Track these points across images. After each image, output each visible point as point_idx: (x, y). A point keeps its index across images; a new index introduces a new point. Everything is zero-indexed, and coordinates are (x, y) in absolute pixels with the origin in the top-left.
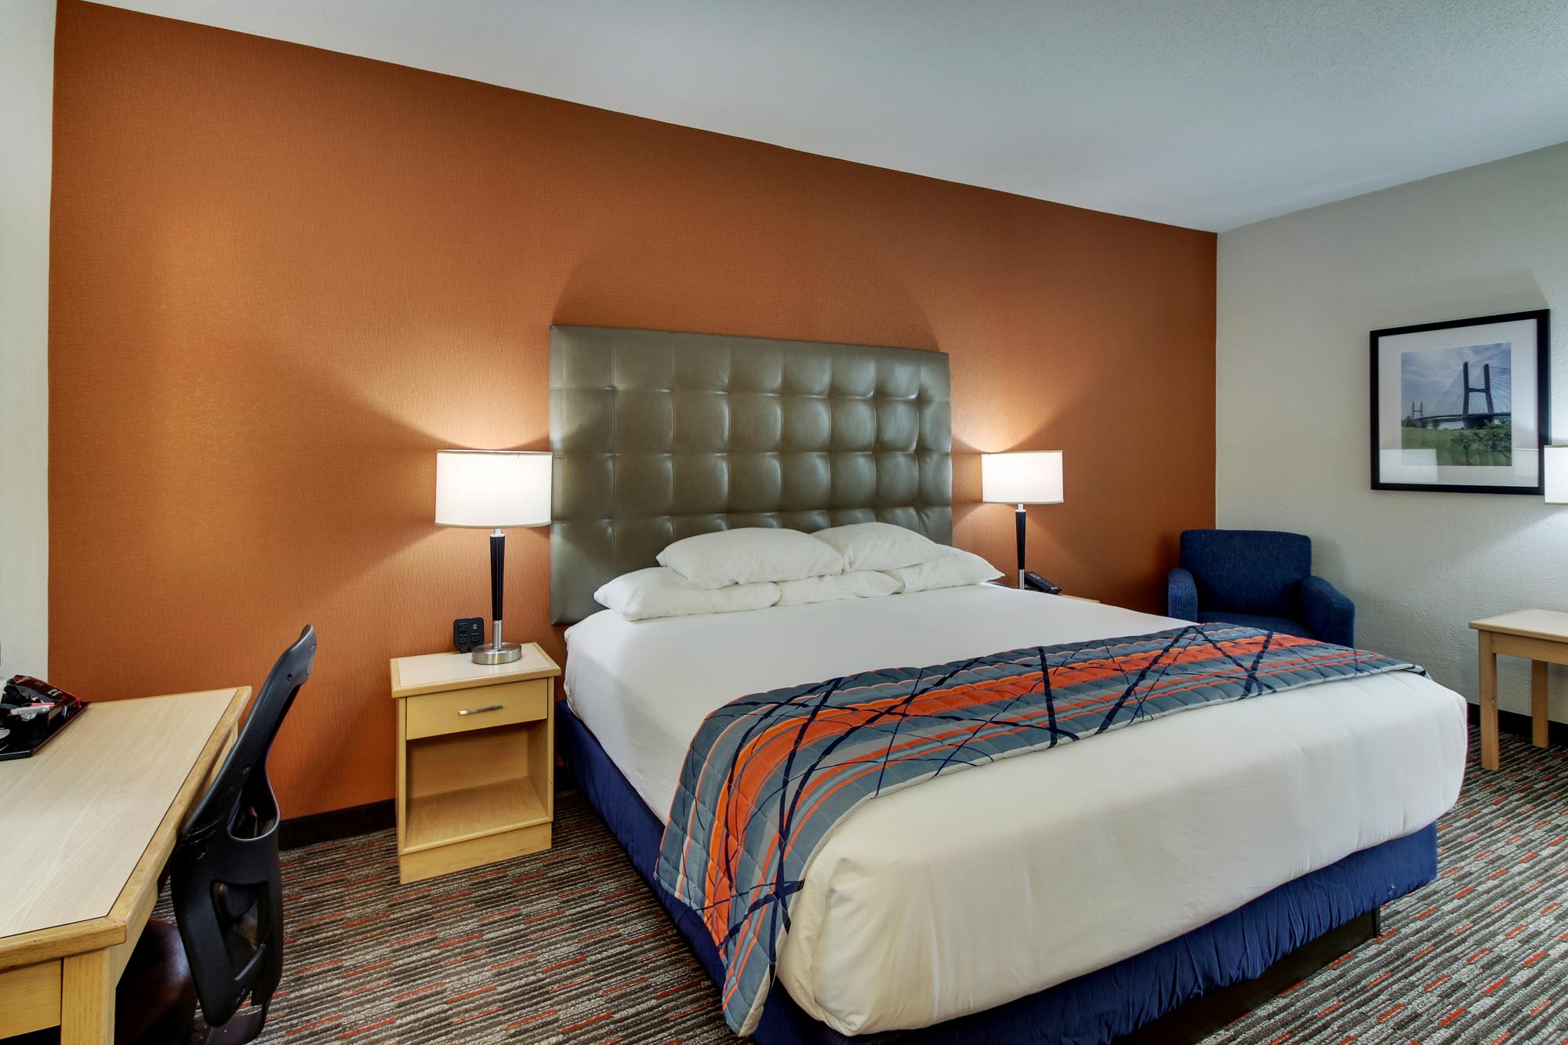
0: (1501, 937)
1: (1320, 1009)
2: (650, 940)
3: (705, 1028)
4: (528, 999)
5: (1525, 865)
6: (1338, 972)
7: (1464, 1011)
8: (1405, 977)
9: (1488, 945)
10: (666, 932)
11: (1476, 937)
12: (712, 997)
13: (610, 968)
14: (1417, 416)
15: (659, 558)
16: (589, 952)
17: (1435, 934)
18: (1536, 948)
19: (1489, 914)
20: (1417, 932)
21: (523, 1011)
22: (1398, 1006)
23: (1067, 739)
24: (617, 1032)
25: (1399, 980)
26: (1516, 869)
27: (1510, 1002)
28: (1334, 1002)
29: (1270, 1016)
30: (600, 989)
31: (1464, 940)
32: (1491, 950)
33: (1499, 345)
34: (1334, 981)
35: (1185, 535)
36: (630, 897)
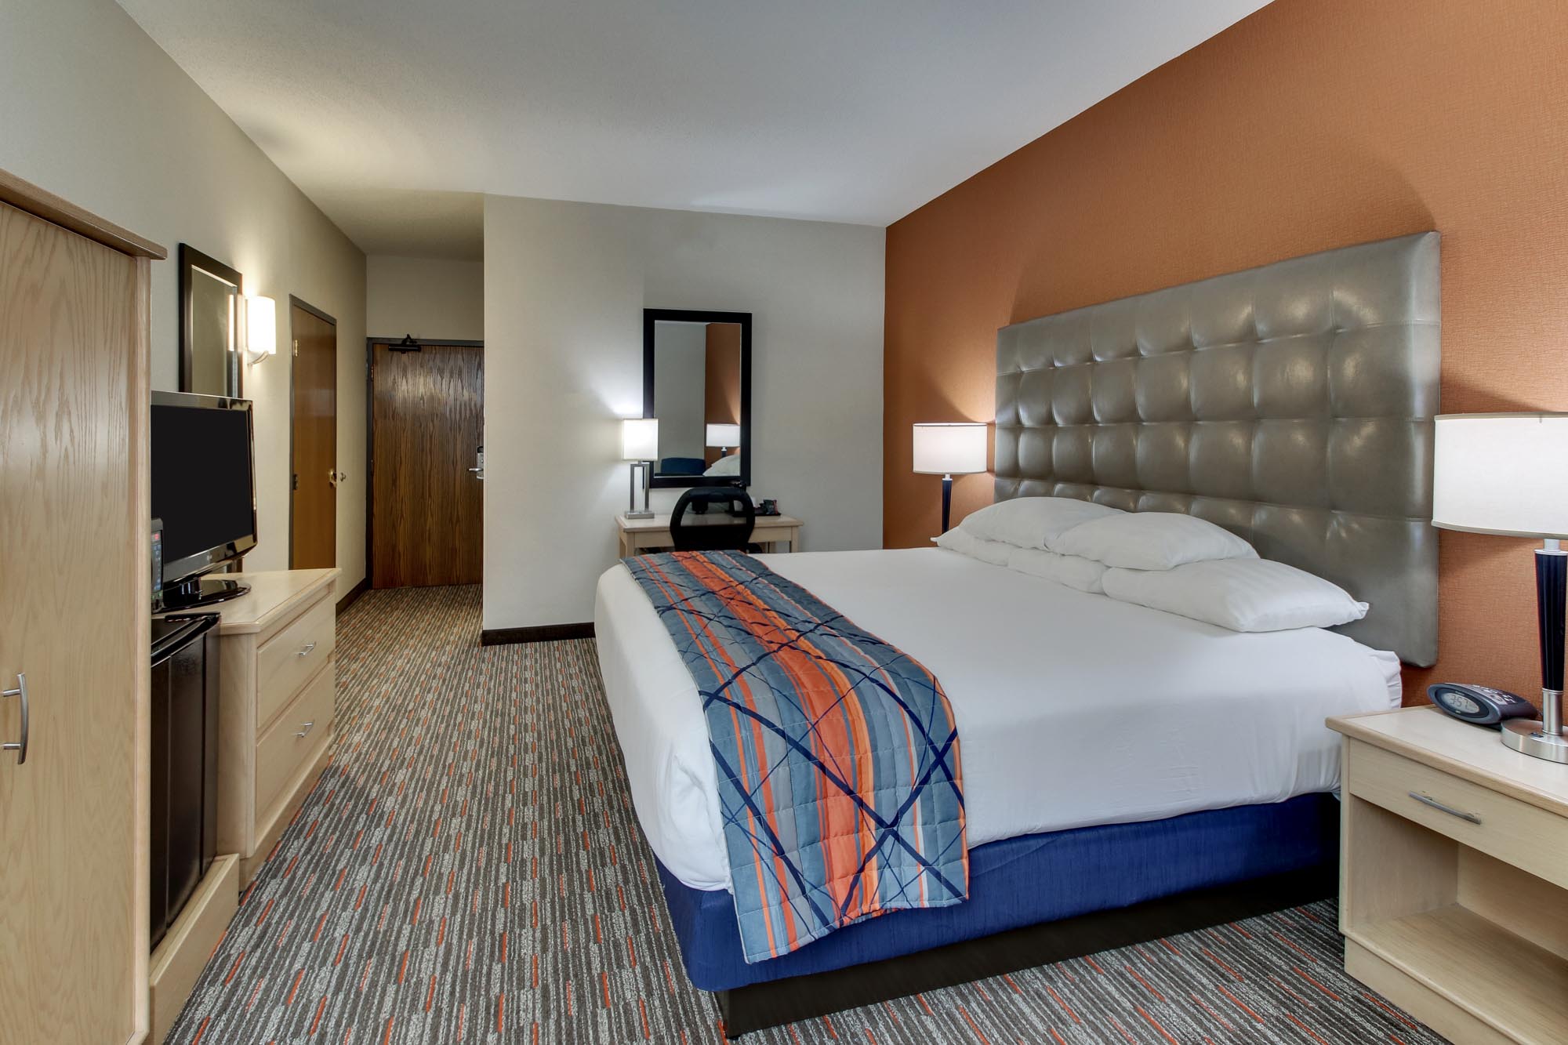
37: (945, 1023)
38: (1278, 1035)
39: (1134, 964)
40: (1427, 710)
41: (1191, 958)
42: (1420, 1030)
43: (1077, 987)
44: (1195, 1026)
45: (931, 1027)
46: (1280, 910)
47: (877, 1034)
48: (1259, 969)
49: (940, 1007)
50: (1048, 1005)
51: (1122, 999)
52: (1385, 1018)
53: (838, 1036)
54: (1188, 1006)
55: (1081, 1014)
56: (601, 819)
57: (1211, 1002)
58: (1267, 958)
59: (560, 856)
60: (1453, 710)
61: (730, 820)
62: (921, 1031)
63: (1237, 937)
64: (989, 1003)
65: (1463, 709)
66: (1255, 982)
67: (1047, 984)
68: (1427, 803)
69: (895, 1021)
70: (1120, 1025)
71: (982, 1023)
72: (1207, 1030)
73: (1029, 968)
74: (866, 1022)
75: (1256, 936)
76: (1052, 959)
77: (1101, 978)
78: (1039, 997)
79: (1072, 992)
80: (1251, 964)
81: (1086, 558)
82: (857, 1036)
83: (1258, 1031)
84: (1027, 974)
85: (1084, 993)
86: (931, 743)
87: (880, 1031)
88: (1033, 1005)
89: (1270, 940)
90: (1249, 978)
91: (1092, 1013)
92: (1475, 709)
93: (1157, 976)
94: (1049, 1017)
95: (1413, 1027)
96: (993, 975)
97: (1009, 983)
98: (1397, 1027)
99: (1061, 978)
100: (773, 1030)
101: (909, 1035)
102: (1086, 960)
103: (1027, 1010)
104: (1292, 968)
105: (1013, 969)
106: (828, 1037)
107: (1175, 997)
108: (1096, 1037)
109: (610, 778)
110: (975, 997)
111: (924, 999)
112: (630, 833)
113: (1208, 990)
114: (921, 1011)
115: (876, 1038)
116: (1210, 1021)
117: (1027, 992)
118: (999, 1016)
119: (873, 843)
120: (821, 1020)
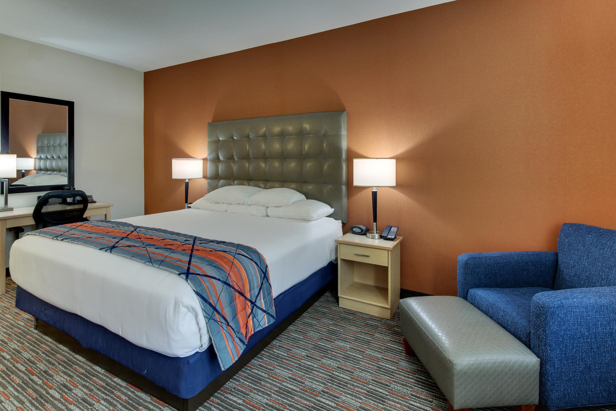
37: (260, 368)
38: (335, 327)
39: (298, 326)
40: (350, 234)
41: (309, 318)
42: (358, 313)
43: (288, 339)
44: (319, 334)
45: (257, 372)
46: (320, 298)
47: (242, 384)
48: (323, 314)
49: (256, 365)
50: (284, 348)
51: (300, 337)
52: (351, 314)
53: (230, 392)
54: (314, 330)
55: (293, 345)
56: (50, 372)
57: (319, 327)
58: (323, 311)
59: (37, 398)
60: (355, 232)
61: (210, 319)
62: (254, 374)
63: (315, 308)
64: (268, 356)
65: (357, 231)
66: (324, 318)
67: (280, 342)
68: (358, 255)
69: (245, 377)
70: (303, 343)
71: (270, 362)
72: (322, 334)
73: (273, 341)
74: (236, 382)
75: (319, 306)
76: (278, 335)
77: (292, 334)
78: (280, 347)
79: (288, 341)
80: (321, 314)
81: (259, 205)
82: (236, 388)
83: (331, 329)
84: (274, 343)
85: (290, 340)
86: (262, 270)
87: (242, 382)
88: (280, 350)
89: (322, 306)
90: (323, 317)
91: (295, 344)
92: (360, 231)
93: (304, 327)
94: (286, 351)
95: (356, 313)
96: (265, 348)
97: (270, 348)
98: (354, 314)
99: (283, 339)
100: (205, 404)
101: (252, 378)
102: (286, 331)
103: (279, 352)
104: (330, 311)
105: (269, 343)
106: (226, 394)
107: (311, 330)
108: (300, 349)
109: (40, 353)
110: (264, 357)
111: (250, 365)
112: (75, 370)
113: (316, 324)
114: (251, 369)
115: (242, 385)
116: (321, 332)
117: (277, 347)
118: (274, 358)
119: (250, 311)
120: (220, 391)
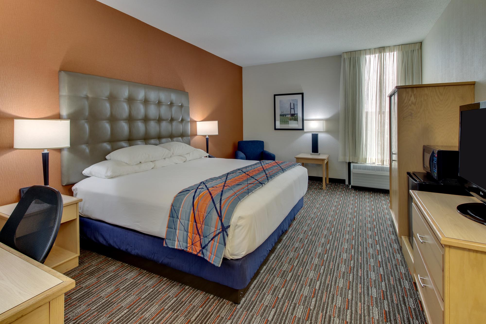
0: (311, 214)
1: (292, 235)
2: (139, 276)
3: (172, 288)
4: (107, 306)
5: (309, 202)
6: (292, 228)
7: (311, 228)
8: (302, 225)
9: (310, 216)
10: (142, 272)
11: (308, 215)
12: (169, 281)
13: (130, 288)
14: (282, 114)
15: (107, 157)
16: (119, 287)
17: (303, 217)
18: (316, 215)
19: (308, 211)
20: (300, 217)
21: (107, 310)
22: (303, 230)
23: (264, 184)
24: (146, 300)
25: (301, 226)
26: (308, 203)
27: (316, 224)
28: (294, 233)
29: (286, 239)
30: (131, 293)
31: (307, 216)
32: (311, 217)
33: (296, 99)
34: (292, 229)
35: (239, 142)
36: (122, 268)
